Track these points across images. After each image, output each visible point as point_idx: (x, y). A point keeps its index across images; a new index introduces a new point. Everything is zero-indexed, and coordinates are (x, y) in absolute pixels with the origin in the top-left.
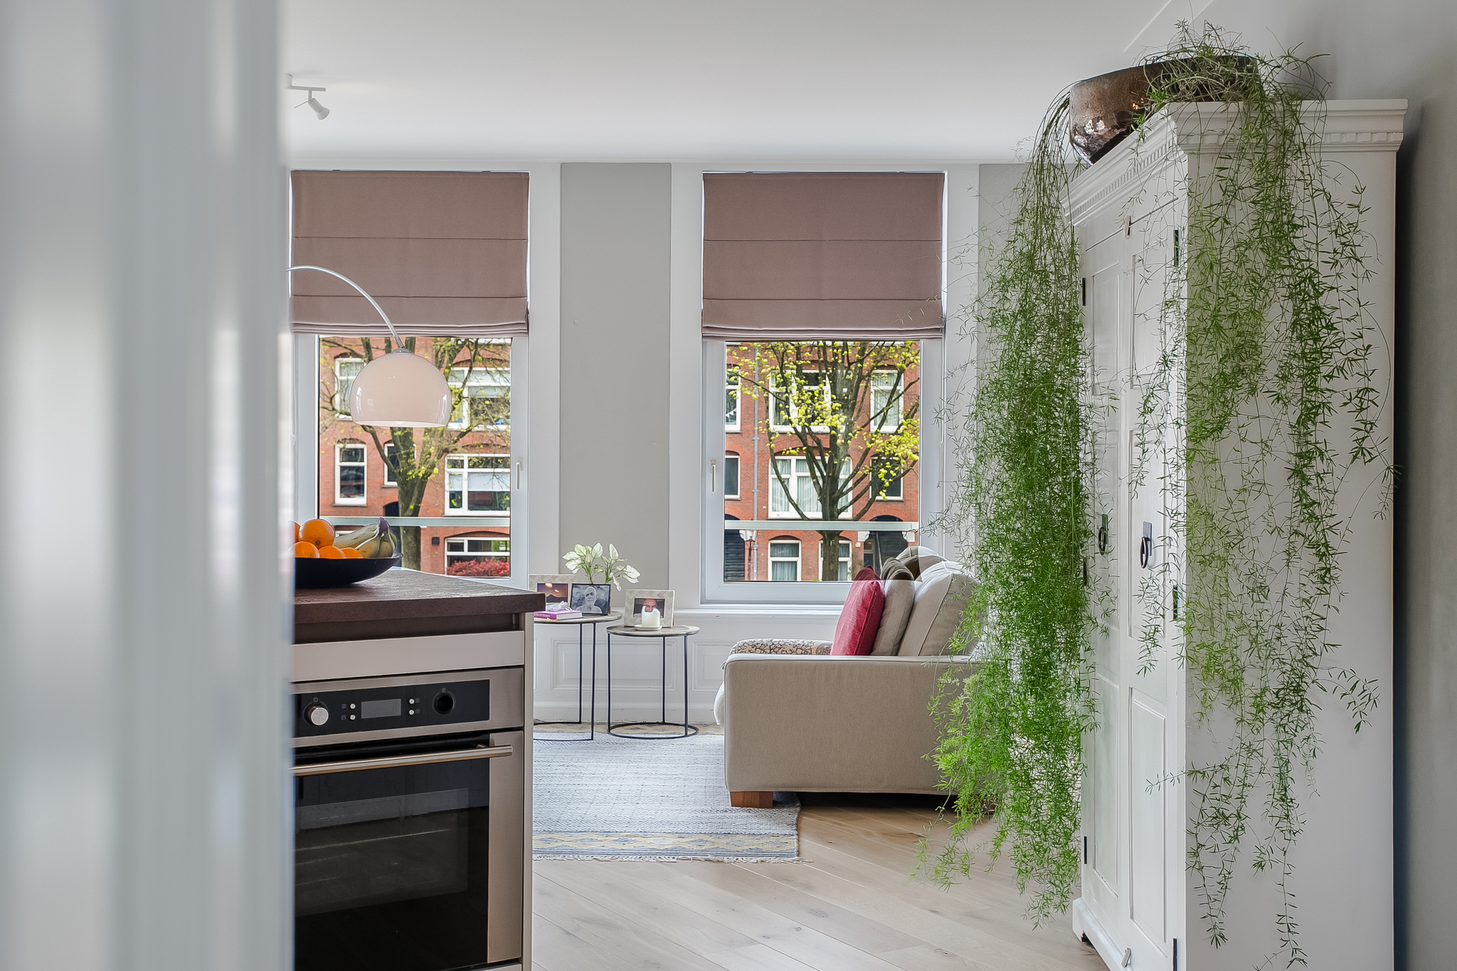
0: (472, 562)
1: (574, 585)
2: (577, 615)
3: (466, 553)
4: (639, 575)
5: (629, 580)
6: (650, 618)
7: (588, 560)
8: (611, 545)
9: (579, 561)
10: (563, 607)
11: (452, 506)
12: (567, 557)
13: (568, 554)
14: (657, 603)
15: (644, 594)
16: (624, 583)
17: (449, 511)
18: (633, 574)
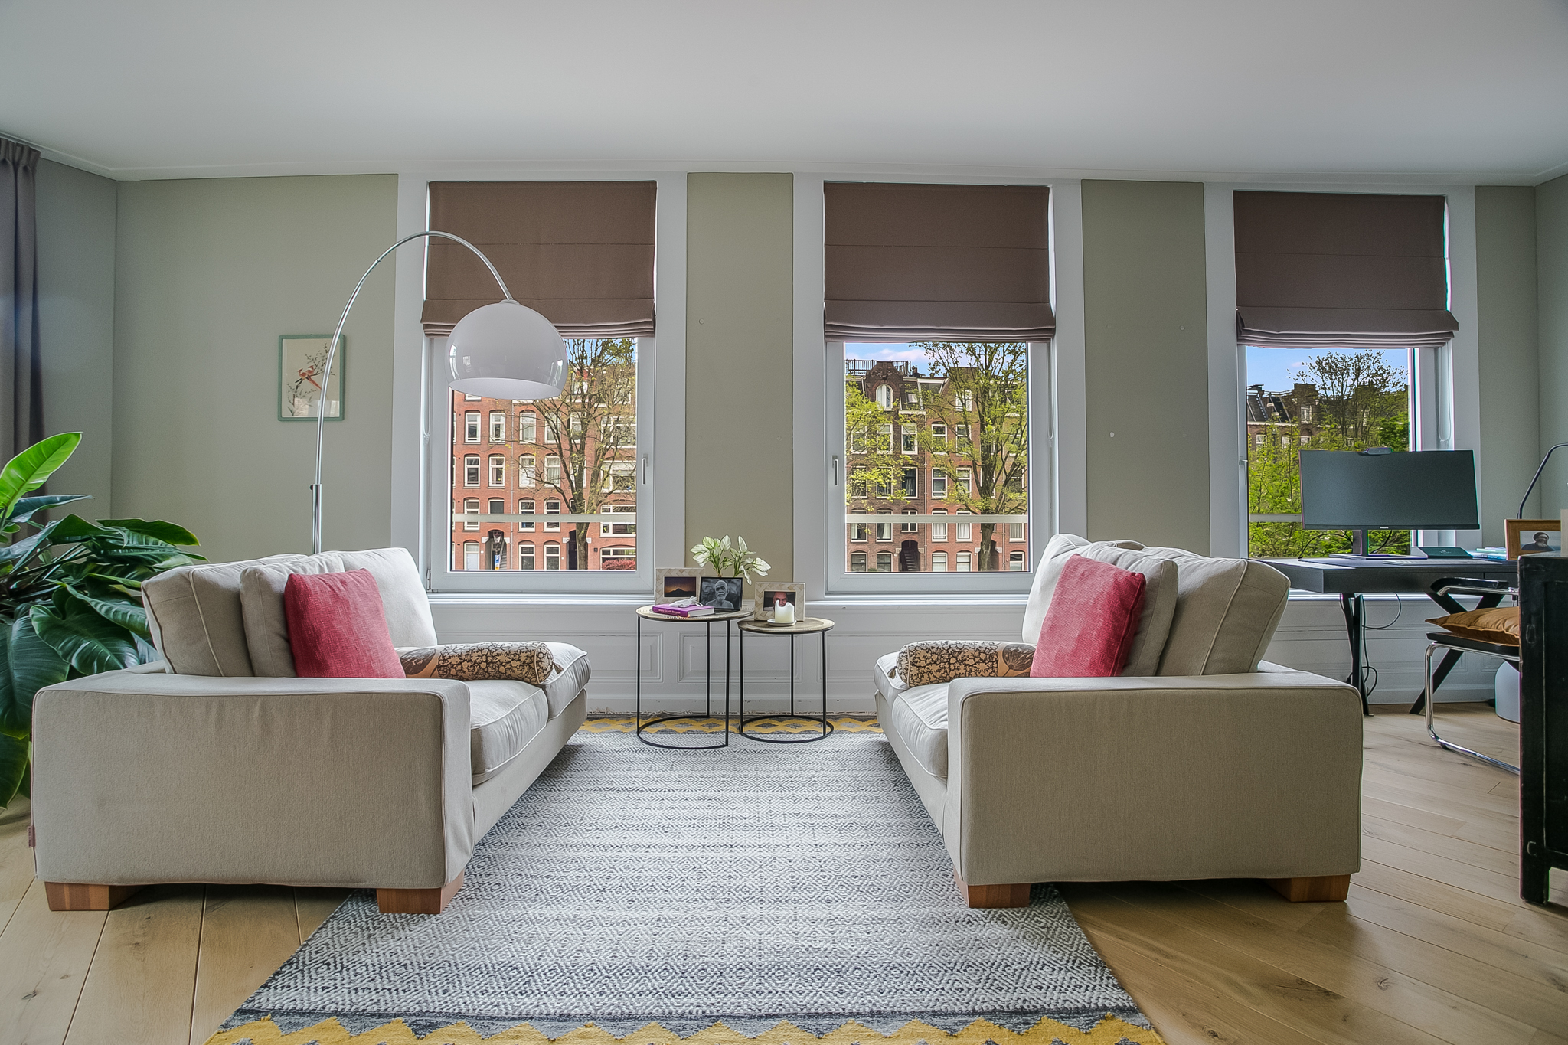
0: (615, 561)
1: (703, 579)
2: (708, 611)
3: (611, 556)
4: (770, 567)
5: (759, 573)
6: (783, 612)
7: (716, 553)
8: (740, 537)
9: (707, 554)
10: (693, 602)
11: (604, 532)
12: (694, 550)
13: (695, 547)
14: (787, 596)
15: (774, 587)
16: (755, 576)
17: (603, 535)
18: (762, 567)
